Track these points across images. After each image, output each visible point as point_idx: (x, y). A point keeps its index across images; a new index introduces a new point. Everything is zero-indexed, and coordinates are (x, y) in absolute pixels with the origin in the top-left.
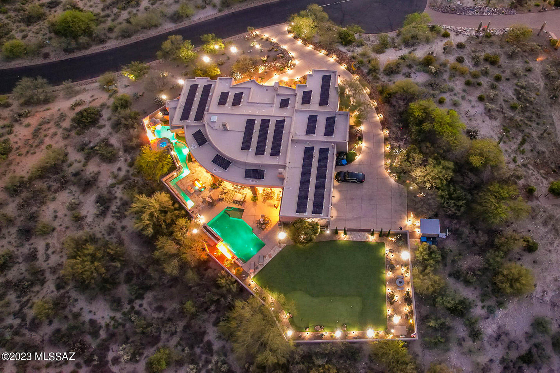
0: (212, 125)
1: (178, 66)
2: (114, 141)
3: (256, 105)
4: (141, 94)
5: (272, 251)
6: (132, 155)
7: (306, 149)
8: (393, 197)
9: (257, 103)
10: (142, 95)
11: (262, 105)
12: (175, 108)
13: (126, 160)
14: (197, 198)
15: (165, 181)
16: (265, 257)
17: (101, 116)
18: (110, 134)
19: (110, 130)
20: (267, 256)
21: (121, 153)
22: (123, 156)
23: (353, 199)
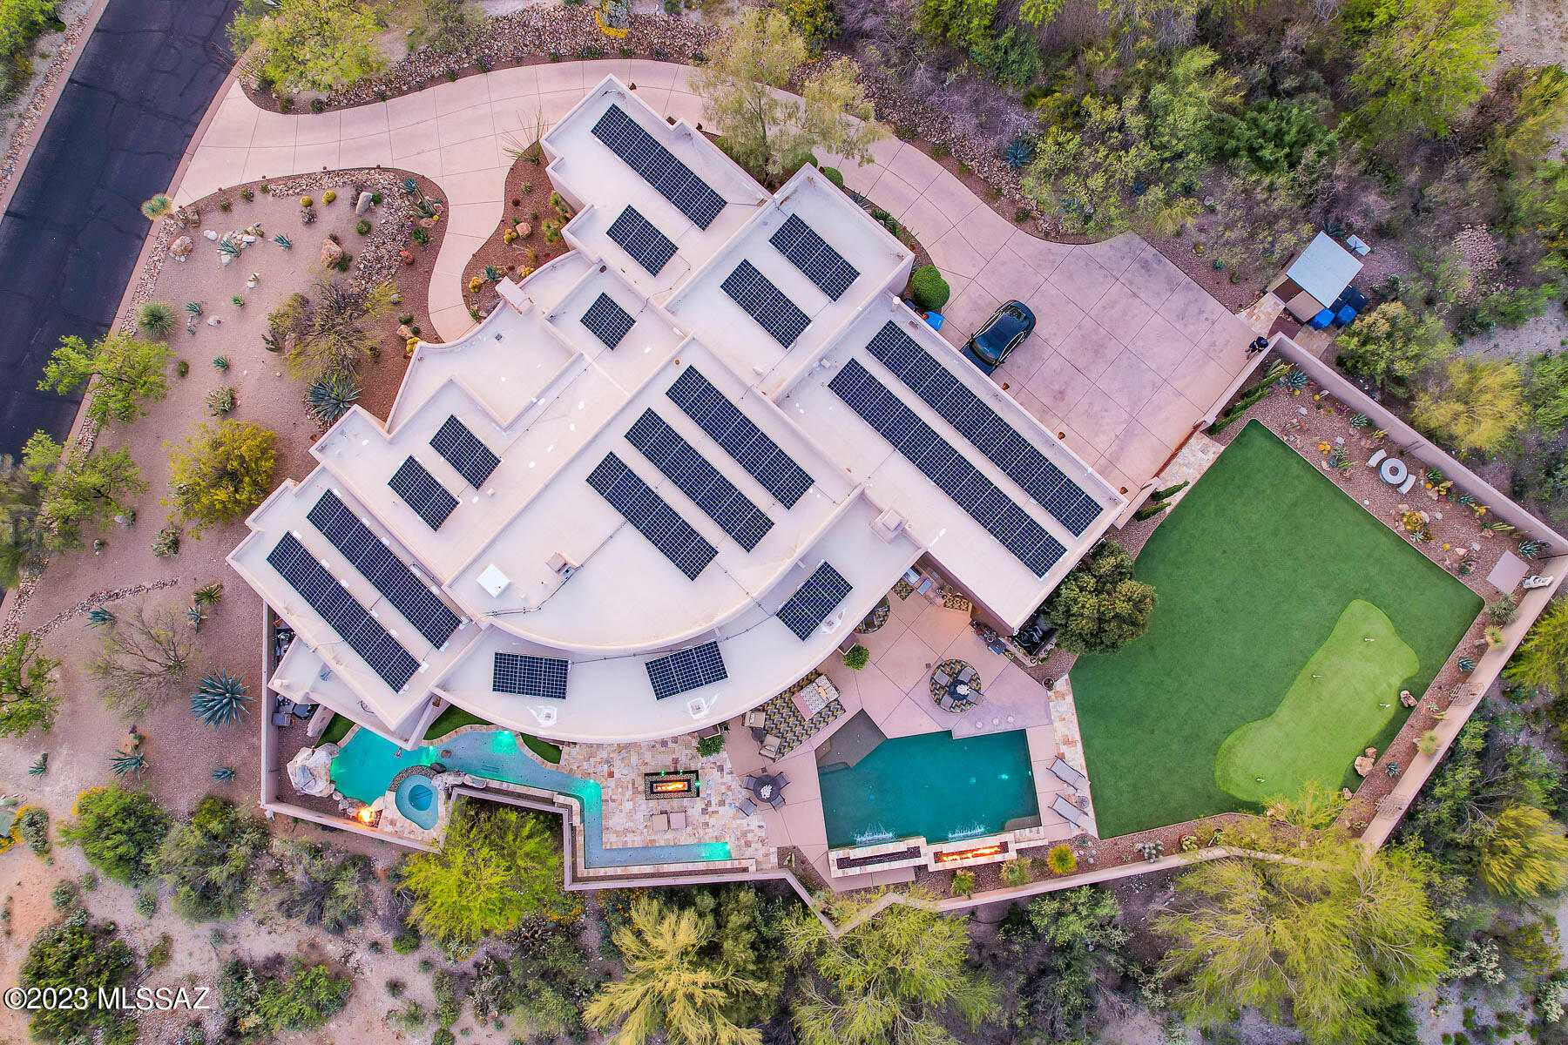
0: (515, 603)
1: (102, 544)
2: (258, 944)
3: (534, 414)
4: (129, 740)
5: (1057, 724)
6: (369, 915)
7: (838, 386)
8: (1133, 288)
9: (533, 405)
10: (142, 739)
11: (554, 393)
12: (325, 674)
13: (376, 946)
14: (712, 821)
15: (575, 879)
16: (1061, 757)
17: (109, 931)
18: (220, 937)
19: (206, 928)
20: (1064, 749)
21: (333, 948)
22: (351, 947)
23: (1061, 394)
